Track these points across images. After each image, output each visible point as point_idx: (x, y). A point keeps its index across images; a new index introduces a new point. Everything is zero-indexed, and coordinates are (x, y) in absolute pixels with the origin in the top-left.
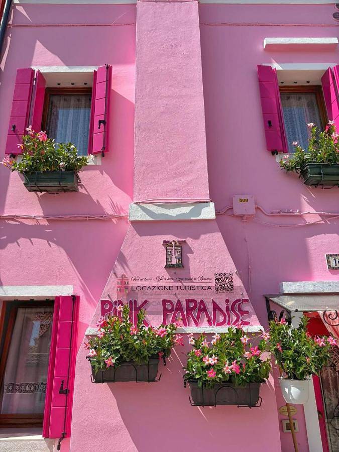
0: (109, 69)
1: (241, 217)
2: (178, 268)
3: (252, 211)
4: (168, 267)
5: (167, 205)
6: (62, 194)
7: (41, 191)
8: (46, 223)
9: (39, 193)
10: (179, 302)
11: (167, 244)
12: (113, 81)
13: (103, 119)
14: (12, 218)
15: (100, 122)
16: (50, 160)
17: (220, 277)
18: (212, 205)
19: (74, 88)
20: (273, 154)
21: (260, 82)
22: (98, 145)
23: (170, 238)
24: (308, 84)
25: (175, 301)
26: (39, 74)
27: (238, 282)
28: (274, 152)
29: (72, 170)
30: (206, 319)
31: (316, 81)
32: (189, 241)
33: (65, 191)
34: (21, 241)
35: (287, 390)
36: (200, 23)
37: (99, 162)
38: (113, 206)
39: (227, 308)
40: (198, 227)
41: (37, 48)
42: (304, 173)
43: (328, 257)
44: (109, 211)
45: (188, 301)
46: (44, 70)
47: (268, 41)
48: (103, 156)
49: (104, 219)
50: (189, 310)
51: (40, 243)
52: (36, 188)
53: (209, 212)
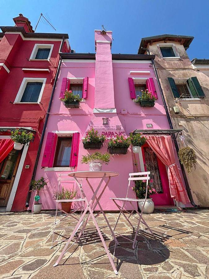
0: (88, 78)
1: (124, 114)
2: (106, 124)
3: (127, 113)
4: (103, 124)
5: (103, 109)
6: (75, 108)
7: (69, 107)
8: (70, 116)
9: (68, 108)
10: (106, 132)
11: (103, 119)
12: (89, 81)
13: (86, 90)
14: (61, 114)
15: (85, 90)
16: (72, 98)
17: (117, 126)
18: (116, 109)
19: (78, 84)
20: (132, 100)
21: (129, 81)
22: (85, 96)
23: (104, 117)
24: (142, 84)
25: (105, 132)
26: (69, 79)
27: (122, 128)
28: (132, 99)
29: (78, 102)
30: (114, 136)
31: (144, 83)
32: (109, 118)
33: (76, 107)
34: (64, 120)
35: (134, 149)
36: (113, 68)
37: (85, 101)
38: (89, 112)
39: (119, 134)
40: (112, 115)
41: (68, 74)
42: (140, 103)
43: (147, 124)
44: (87, 113)
45: (109, 132)
46: (70, 78)
47: (131, 72)
48: (86, 99)
49: (86, 115)
50: (109, 134)
51: (69, 121)
52: (68, 106)
53: (115, 111)
